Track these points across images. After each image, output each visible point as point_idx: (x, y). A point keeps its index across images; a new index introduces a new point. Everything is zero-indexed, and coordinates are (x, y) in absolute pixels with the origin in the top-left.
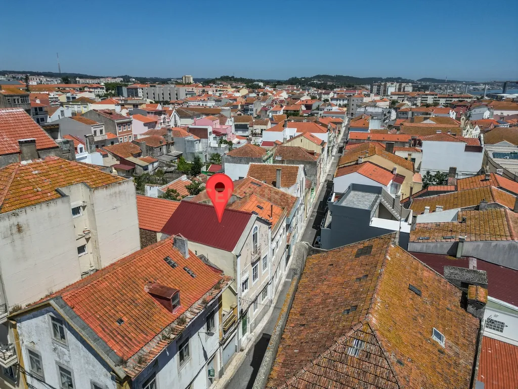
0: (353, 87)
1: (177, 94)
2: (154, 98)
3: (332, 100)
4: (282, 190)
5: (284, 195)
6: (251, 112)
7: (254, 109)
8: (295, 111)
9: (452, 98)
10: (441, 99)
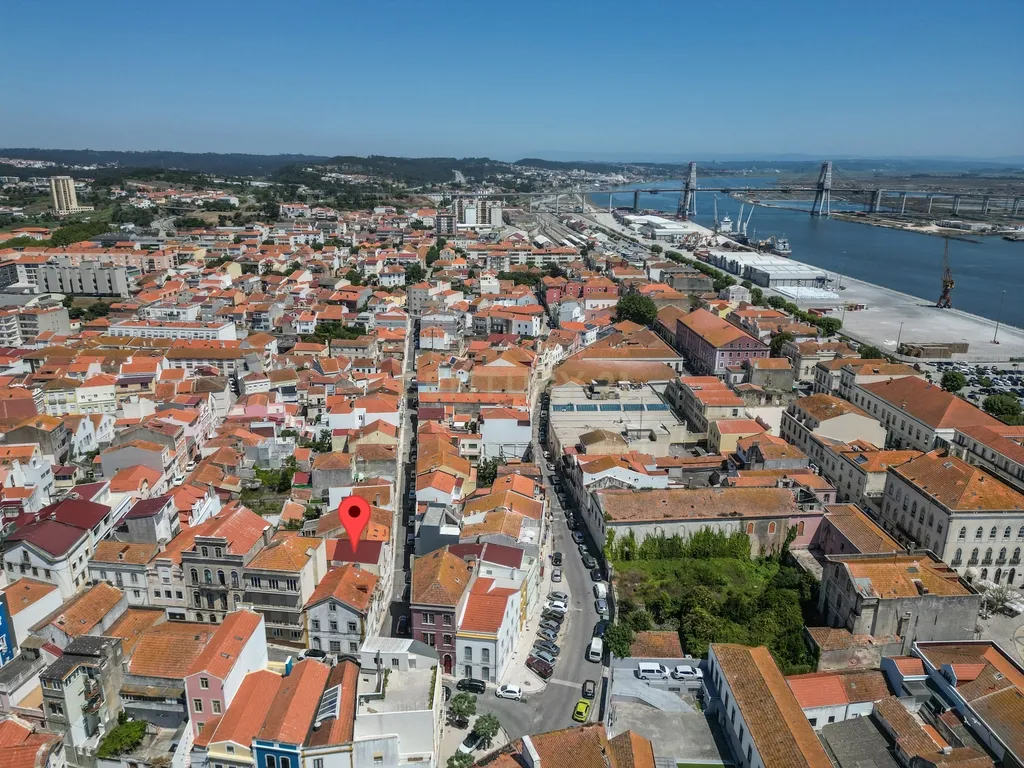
0: (407, 197)
1: (109, 281)
2: (62, 287)
3: (381, 276)
4: (382, 507)
5: (384, 511)
6: (266, 323)
7: (271, 319)
8: (335, 320)
9: (550, 254)
10: (536, 257)
